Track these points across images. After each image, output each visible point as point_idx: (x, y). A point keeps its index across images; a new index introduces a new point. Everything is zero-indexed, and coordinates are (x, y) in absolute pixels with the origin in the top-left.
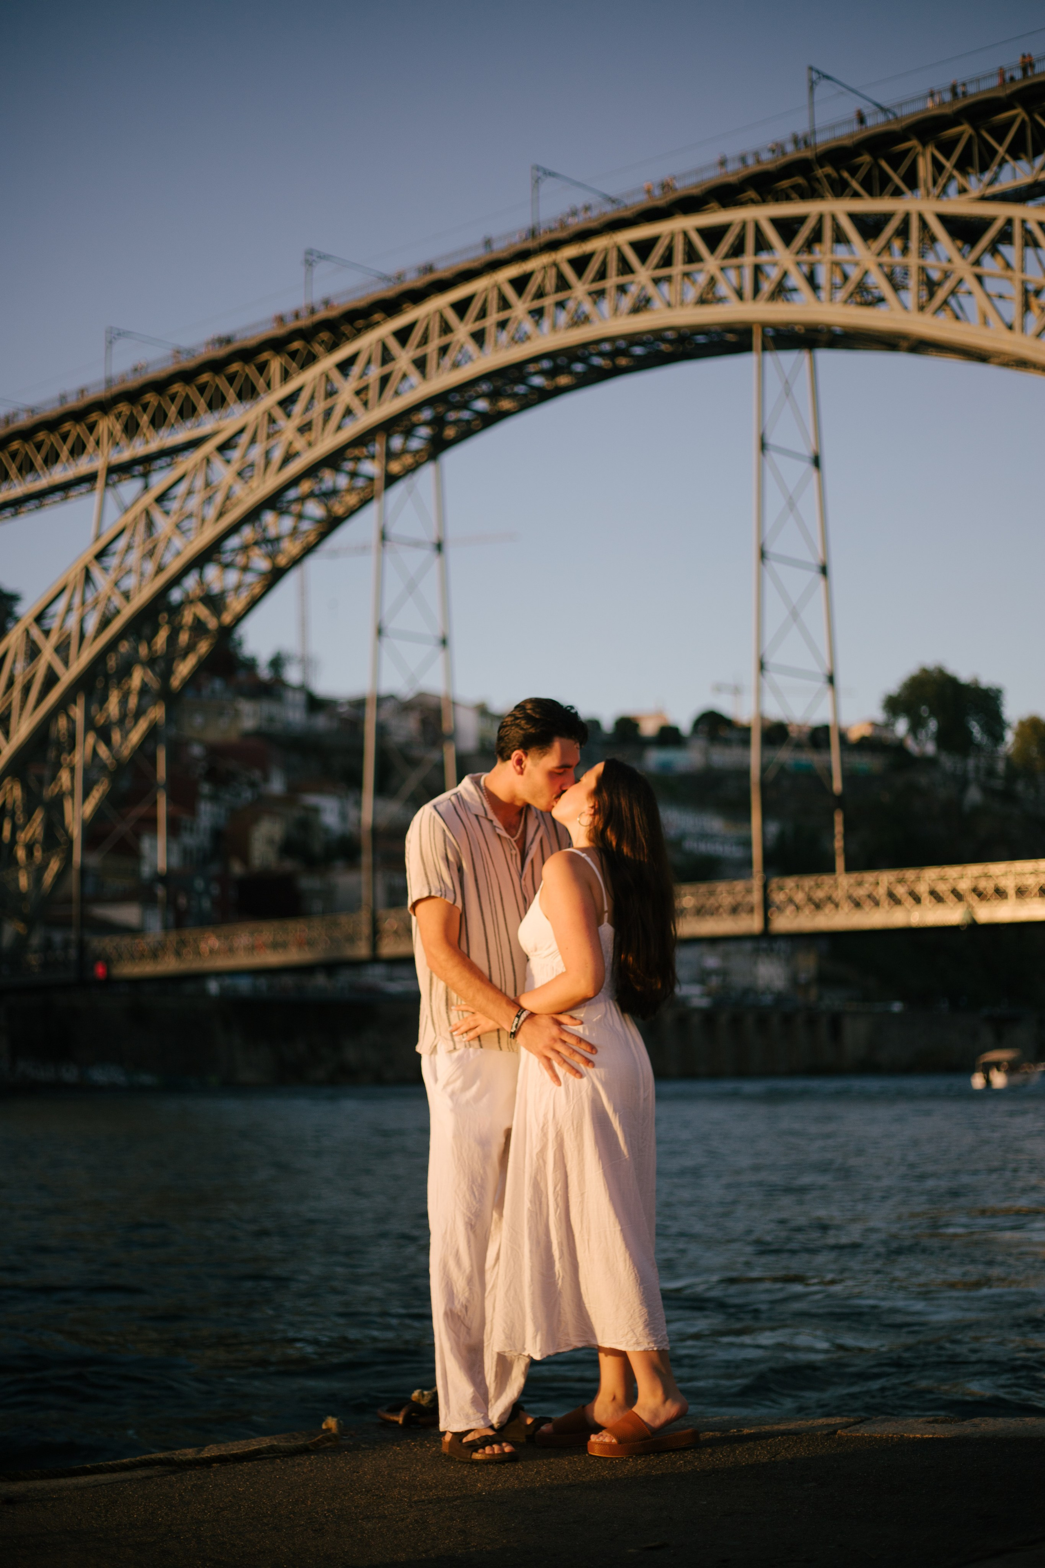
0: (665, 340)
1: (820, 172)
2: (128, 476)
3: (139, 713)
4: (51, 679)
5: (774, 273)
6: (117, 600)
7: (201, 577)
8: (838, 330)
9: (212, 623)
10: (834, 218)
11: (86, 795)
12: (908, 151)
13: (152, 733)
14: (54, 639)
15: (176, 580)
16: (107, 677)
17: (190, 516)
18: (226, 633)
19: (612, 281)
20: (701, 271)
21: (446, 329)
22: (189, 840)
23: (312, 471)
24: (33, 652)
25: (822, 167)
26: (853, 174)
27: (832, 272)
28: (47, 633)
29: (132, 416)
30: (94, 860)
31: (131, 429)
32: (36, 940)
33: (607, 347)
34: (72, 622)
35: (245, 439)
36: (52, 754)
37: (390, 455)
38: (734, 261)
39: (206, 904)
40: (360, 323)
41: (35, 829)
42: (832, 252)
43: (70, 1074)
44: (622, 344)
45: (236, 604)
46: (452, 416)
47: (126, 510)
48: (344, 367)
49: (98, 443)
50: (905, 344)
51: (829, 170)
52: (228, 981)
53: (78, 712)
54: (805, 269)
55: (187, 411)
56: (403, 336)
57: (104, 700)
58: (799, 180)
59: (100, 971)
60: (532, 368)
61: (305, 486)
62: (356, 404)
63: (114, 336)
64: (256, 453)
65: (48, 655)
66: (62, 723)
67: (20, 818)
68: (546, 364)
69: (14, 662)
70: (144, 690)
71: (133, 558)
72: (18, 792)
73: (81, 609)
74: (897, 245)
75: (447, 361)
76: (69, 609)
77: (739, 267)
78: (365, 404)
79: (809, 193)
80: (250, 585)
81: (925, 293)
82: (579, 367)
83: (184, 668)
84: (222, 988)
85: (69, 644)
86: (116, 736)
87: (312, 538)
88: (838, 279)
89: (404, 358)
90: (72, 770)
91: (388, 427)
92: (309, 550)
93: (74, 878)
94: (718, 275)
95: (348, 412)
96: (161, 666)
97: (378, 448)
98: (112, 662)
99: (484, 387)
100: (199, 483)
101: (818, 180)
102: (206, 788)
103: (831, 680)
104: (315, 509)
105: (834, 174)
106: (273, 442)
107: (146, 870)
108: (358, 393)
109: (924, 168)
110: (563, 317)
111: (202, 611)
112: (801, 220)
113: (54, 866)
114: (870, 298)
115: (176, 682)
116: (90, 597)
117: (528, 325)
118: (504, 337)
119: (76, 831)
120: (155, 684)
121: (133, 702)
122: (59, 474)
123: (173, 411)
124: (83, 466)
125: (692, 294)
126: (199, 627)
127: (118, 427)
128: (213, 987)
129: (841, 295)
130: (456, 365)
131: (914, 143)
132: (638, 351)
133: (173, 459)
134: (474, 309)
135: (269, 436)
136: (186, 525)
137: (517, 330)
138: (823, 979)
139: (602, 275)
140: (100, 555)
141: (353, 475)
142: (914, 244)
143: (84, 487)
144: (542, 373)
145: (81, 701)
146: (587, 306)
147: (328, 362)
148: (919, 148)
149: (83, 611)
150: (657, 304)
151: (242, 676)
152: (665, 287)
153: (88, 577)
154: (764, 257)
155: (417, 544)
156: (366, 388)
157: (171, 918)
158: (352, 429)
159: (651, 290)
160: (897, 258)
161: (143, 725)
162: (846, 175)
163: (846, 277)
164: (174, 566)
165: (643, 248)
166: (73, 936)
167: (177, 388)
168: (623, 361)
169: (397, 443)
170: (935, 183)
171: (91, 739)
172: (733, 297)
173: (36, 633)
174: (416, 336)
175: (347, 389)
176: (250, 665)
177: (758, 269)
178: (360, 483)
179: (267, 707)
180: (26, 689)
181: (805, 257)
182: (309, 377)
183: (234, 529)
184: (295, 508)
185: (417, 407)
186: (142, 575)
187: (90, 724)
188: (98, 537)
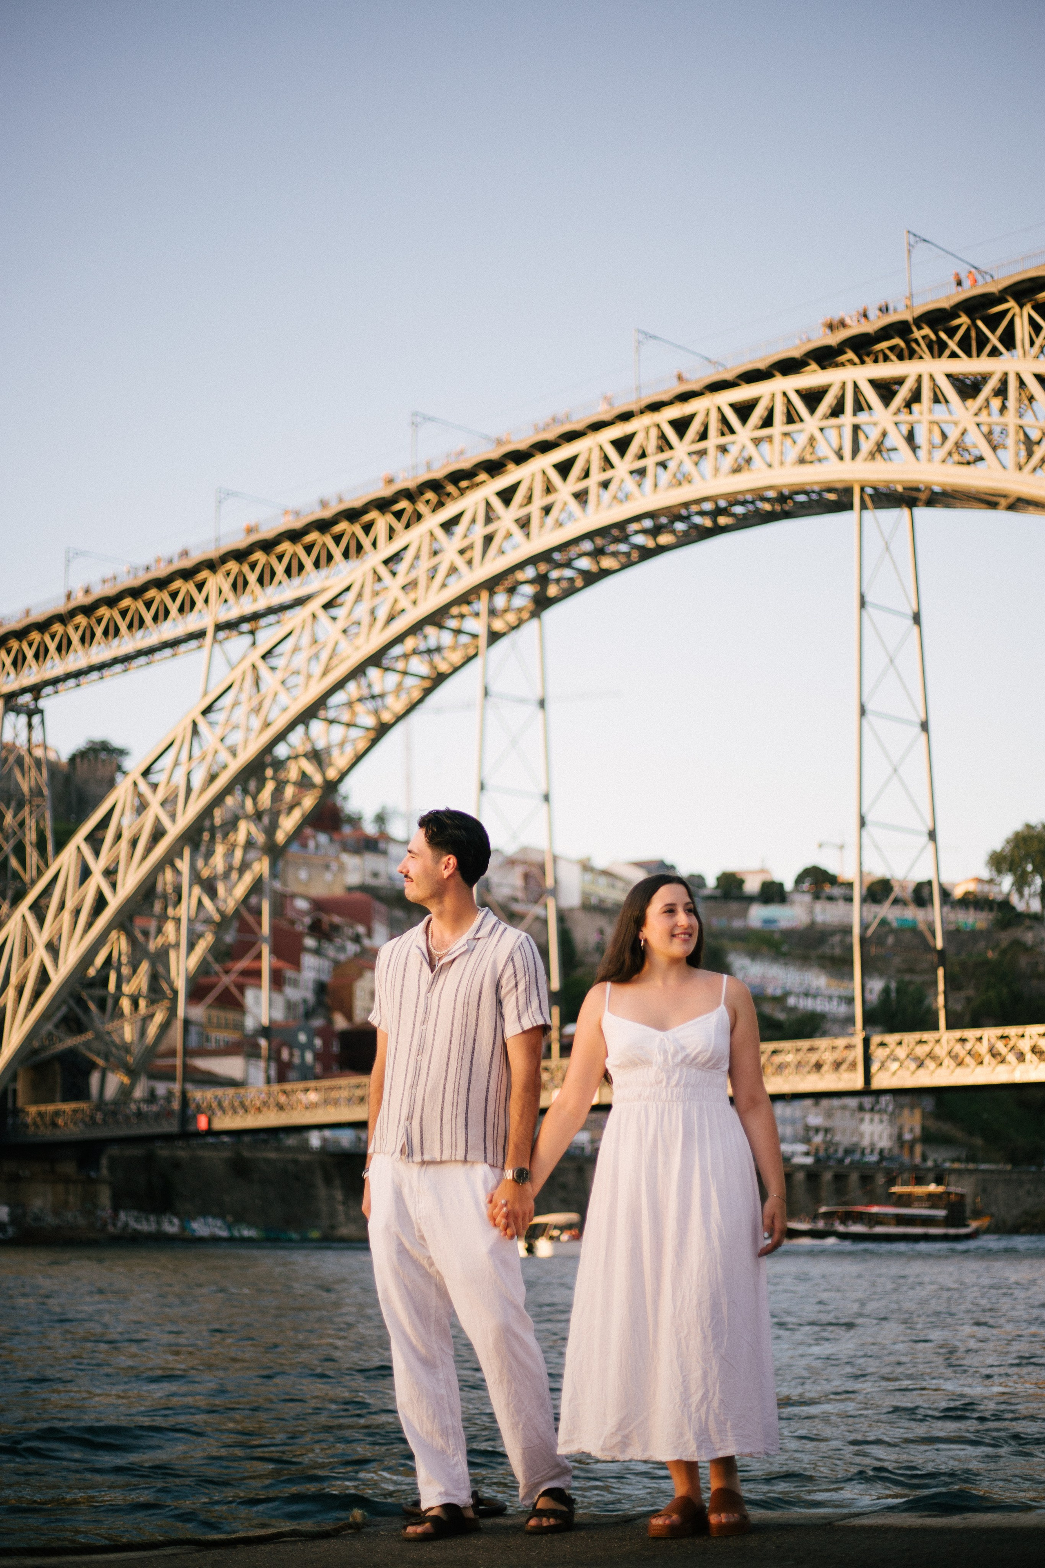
0: (764, 499)
1: (917, 334)
2: (235, 633)
3: (244, 866)
4: (158, 834)
5: (874, 434)
6: (224, 756)
7: (307, 733)
8: (937, 489)
9: (318, 779)
10: (932, 377)
11: (191, 946)
12: (1006, 311)
13: (257, 887)
14: (161, 793)
15: (281, 737)
16: (213, 830)
17: (297, 673)
18: (331, 787)
19: (714, 439)
20: (801, 431)
21: (549, 489)
22: (291, 993)
23: (416, 629)
24: (142, 807)
25: (920, 328)
26: (951, 335)
27: (930, 431)
28: (155, 787)
29: (240, 572)
30: (198, 1012)
31: (239, 585)
32: (139, 1092)
33: (708, 506)
34: (179, 778)
35: (350, 597)
36: (158, 907)
37: (492, 612)
38: (834, 421)
39: (309, 1057)
40: (464, 484)
41: (140, 981)
42: (931, 411)
43: (171, 1226)
44: (722, 504)
45: (340, 760)
46: (554, 574)
47: (233, 668)
48: (448, 526)
49: (206, 601)
50: (1003, 502)
51: (927, 331)
52: (328, 1133)
53: (183, 866)
54: (905, 429)
55: (294, 569)
56: (506, 496)
57: (209, 854)
58: (897, 341)
59: (202, 1123)
60: (634, 527)
61: (410, 643)
62: (460, 562)
63: (224, 495)
64: (362, 611)
65: (155, 809)
66: (169, 875)
67: (125, 971)
68: (648, 523)
69: (122, 814)
70: (249, 844)
71: (240, 714)
72: (124, 944)
73: (187, 765)
74: (996, 403)
75: (550, 520)
76: (176, 764)
77: (839, 427)
78: (470, 562)
79: (908, 354)
80: (354, 740)
81: (1023, 453)
82: (680, 526)
83: (288, 823)
84: (324, 1140)
85: (177, 796)
86: (221, 889)
87: (416, 695)
88: (937, 439)
89: (507, 517)
90: (178, 921)
91: (491, 585)
92: (412, 708)
93: (177, 1030)
94: (818, 434)
95: (453, 570)
96: (266, 820)
97: (481, 605)
98: (218, 815)
99: (587, 546)
100: (306, 640)
101: (916, 341)
102: (310, 942)
103: (932, 835)
104: (419, 666)
105: (933, 337)
106: (378, 600)
107: (250, 1023)
108: (462, 552)
109: (1022, 330)
110: (665, 477)
111: (309, 767)
112: (900, 381)
113: (159, 1017)
114: (968, 457)
115: (280, 837)
116: (196, 752)
117: (630, 483)
118: (606, 496)
119: (181, 984)
120: (260, 838)
121: (238, 854)
122: (169, 630)
123: (280, 569)
124: (192, 622)
125: (792, 454)
126: (304, 782)
127: (226, 586)
128: (315, 1140)
129: (940, 454)
130: (559, 524)
131: (1011, 304)
132: (739, 510)
133: (279, 617)
134: (576, 470)
135: (376, 594)
136: (292, 681)
137: (620, 488)
138: (928, 1138)
139: (703, 436)
140: (206, 711)
141: (458, 632)
142: (1011, 403)
143: (193, 644)
144: (644, 531)
145: (187, 852)
146: (688, 466)
147: (433, 521)
148: (1017, 309)
149: (189, 766)
150: (757, 462)
151: (347, 830)
152: (765, 447)
153: (195, 731)
154: (863, 418)
155: (522, 701)
156: (471, 547)
157: (273, 1073)
158: (456, 588)
159: (751, 450)
160: (996, 417)
161: (248, 878)
162: (943, 336)
163: (944, 436)
164: (280, 722)
165: (744, 410)
166: (176, 1087)
167: (285, 546)
168: (722, 520)
169: (500, 600)
170: (1032, 343)
171: (197, 891)
172: (834, 458)
173: (143, 787)
174: (519, 496)
175: (451, 546)
176: (355, 821)
177: (856, 428)
178: (464, 639)
179: (371, 861)
180: (134, 843)
181: (904, 417)
182: (415, 536)
183: (340, 685)
184: (400, 665)
185: (521, 566)
186: (248, 729)
187: (196, 878)
188: (205, 693)
